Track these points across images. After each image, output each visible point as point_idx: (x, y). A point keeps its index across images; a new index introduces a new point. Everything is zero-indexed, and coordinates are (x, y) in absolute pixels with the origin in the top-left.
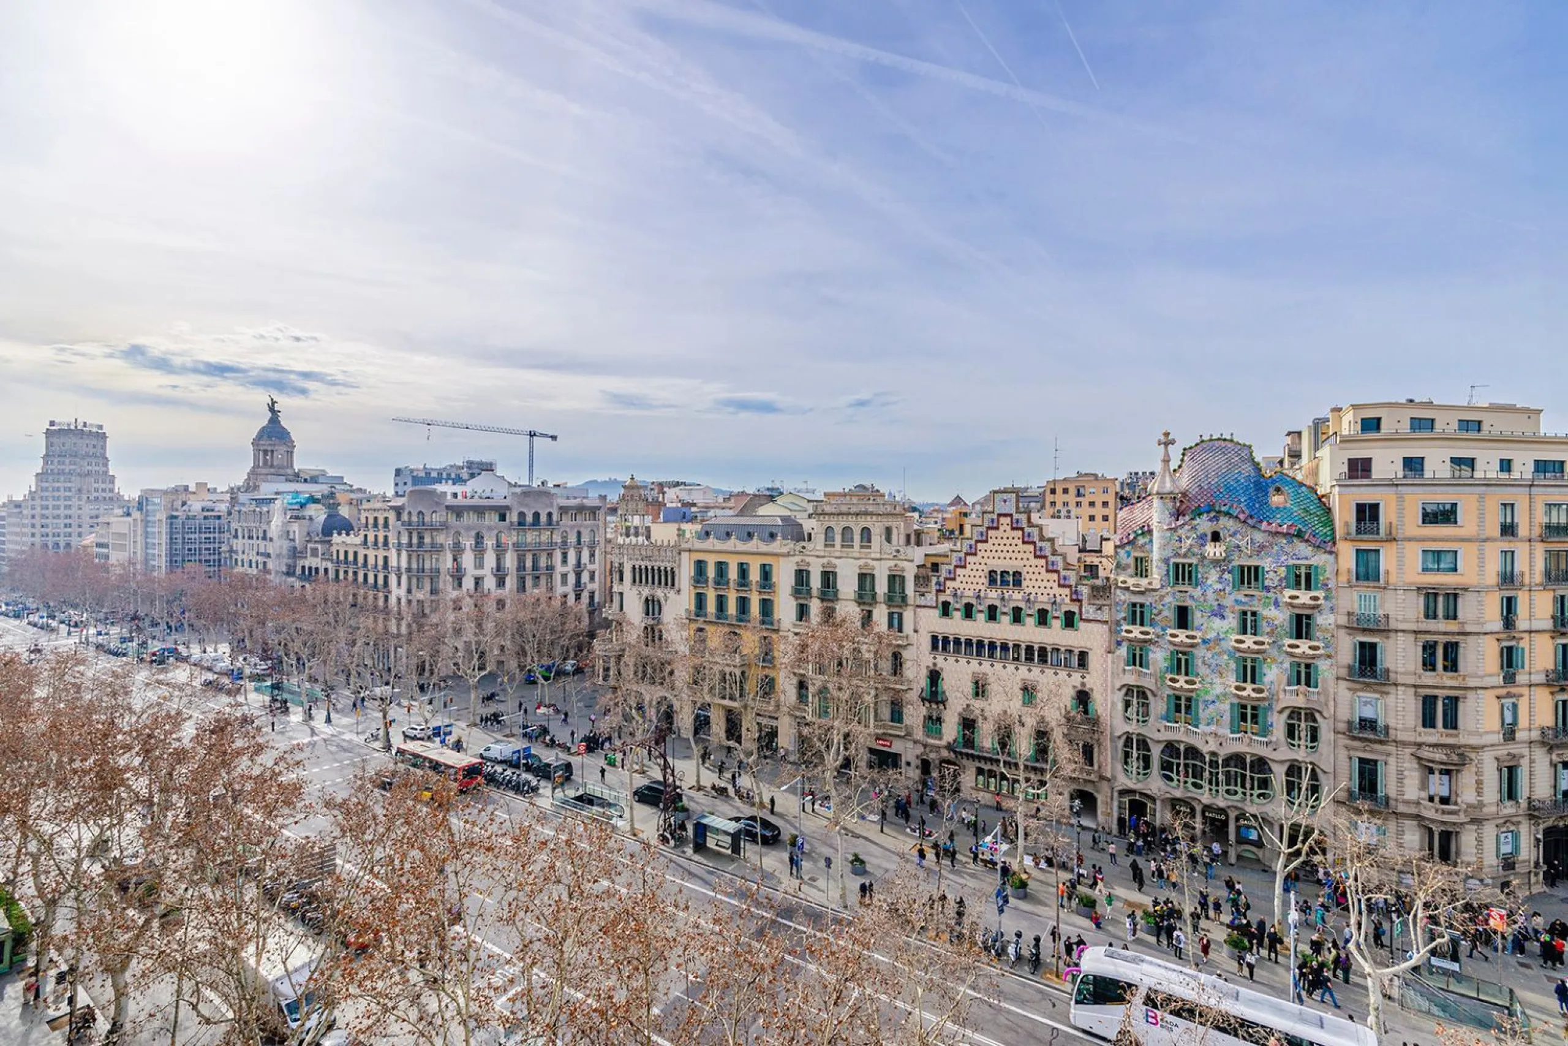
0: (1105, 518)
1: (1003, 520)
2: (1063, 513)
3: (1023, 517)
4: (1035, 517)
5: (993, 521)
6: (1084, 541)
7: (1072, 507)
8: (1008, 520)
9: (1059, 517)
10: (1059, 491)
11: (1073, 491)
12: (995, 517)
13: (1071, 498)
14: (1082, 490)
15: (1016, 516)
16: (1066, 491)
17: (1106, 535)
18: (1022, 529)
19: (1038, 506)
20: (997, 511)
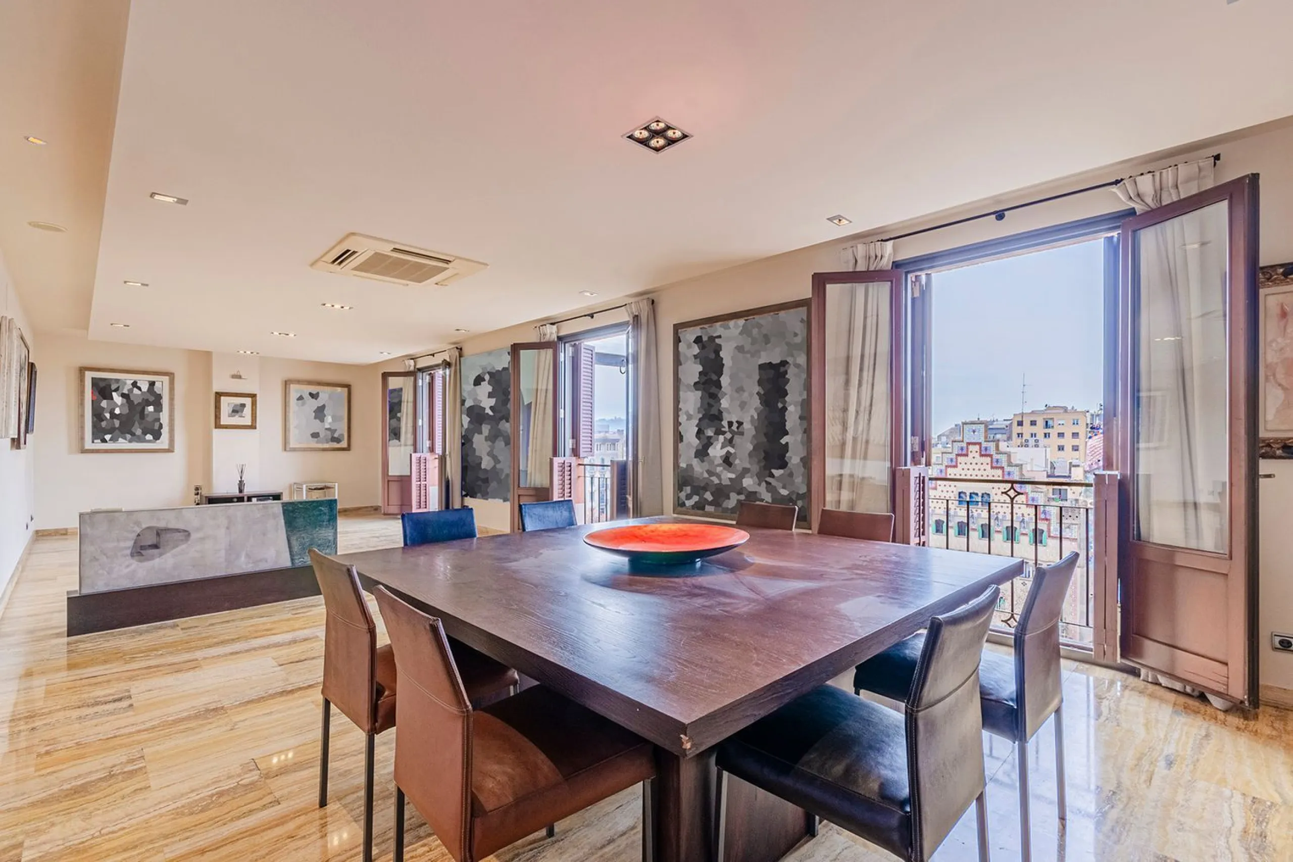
0: (1075, 448)
1: (971, 448)
2: (1032, 441)
3: (992, 446)
4: (1003, 446)
5: (962, 449)
6: (1053, 467)
7: (1040, 436)
8: (977, 447)
9: (1027, 446)
10: (1027, 422)
11: (1040, 423)
12: (964, 445)
13: (1039, 429)
14: (1050, 423)
15: (984, 445)
16: (1033, 423)
17: (1075, 462)
18: (991, 456)
19: (1005, 437)
20: (966, 440)
